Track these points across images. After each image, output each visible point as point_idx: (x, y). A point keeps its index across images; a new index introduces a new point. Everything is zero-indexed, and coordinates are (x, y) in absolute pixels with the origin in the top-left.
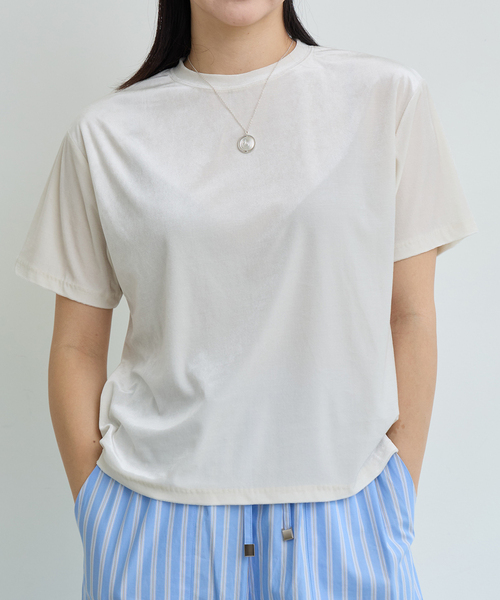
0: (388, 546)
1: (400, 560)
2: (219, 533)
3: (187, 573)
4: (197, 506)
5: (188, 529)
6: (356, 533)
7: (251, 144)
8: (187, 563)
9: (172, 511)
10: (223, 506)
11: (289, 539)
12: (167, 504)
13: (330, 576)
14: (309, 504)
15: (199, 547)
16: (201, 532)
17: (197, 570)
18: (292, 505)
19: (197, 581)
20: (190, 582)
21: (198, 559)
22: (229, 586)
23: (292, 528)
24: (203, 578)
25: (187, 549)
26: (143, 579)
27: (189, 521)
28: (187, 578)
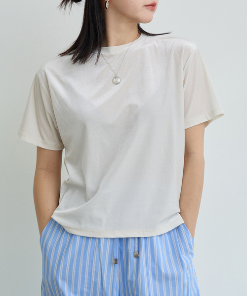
0: (183, 259)
1: (188, 266)
2: (105, 253)
3: (89, 270)
4: (95, 238)
5: (91, 251)
6: (168, 253)
7: (119, 80)
8: (89, 266)
9: (84, 241)
10: (107, 238)
11: (137, 257)
12: (82, 237)
13: (157, 273)
14: (146, 237)
15: (95, 259)
16: (96, 252)
17: (94, 269)
18: (139, 238)
19: (93, 275)
20: (90, 275)
21: (94, 264)
22: (108, 277)
23: (139, 252)
24: (96, 274)
25: (90, 260)
26: (69, 272)
27: (91, 247)
28: (89, 272)
